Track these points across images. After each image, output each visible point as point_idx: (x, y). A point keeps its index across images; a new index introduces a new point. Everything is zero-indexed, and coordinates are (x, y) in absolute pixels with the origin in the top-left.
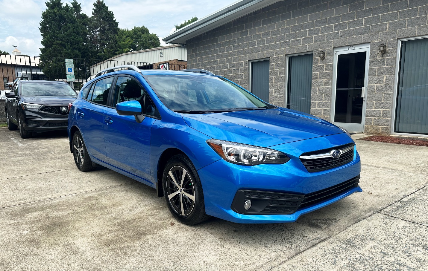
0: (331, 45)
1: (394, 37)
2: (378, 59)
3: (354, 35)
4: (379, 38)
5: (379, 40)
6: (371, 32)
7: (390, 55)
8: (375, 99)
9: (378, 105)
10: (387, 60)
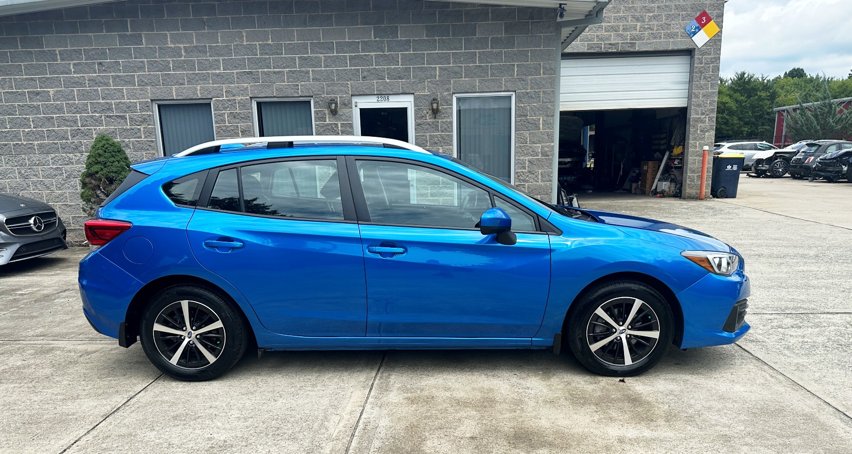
0: (346, 89)
1: (448, 90)
2: (428, 121)
3: (386, 78)
4: (427, 88)
5: (426, 91)
6: (414, 77)
7: (445, 117)
8: (429, 182)
9: (435, 191)
10: (442, 124)
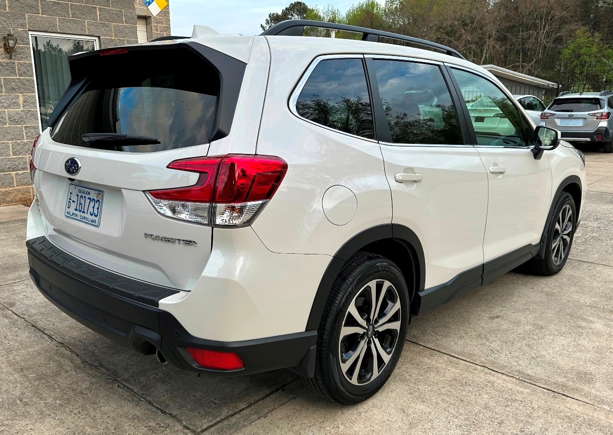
1: (23, 26)
2: (1, 61)
7: (22, 58)
8: (10, 137)
9: (18, 148)
10: (19, 66)
